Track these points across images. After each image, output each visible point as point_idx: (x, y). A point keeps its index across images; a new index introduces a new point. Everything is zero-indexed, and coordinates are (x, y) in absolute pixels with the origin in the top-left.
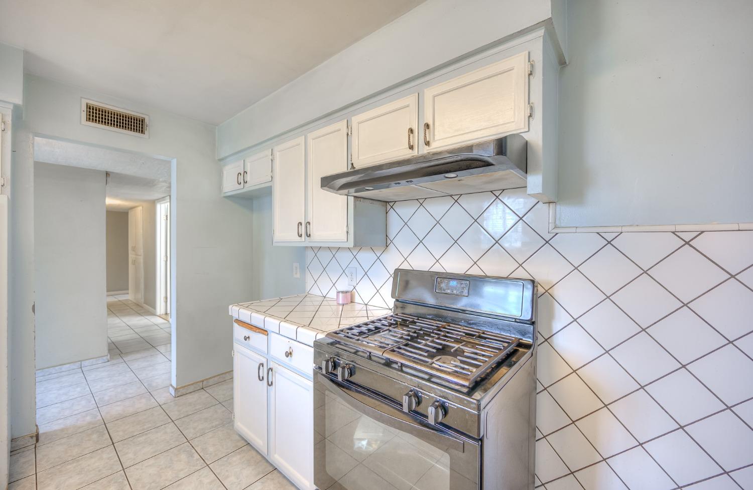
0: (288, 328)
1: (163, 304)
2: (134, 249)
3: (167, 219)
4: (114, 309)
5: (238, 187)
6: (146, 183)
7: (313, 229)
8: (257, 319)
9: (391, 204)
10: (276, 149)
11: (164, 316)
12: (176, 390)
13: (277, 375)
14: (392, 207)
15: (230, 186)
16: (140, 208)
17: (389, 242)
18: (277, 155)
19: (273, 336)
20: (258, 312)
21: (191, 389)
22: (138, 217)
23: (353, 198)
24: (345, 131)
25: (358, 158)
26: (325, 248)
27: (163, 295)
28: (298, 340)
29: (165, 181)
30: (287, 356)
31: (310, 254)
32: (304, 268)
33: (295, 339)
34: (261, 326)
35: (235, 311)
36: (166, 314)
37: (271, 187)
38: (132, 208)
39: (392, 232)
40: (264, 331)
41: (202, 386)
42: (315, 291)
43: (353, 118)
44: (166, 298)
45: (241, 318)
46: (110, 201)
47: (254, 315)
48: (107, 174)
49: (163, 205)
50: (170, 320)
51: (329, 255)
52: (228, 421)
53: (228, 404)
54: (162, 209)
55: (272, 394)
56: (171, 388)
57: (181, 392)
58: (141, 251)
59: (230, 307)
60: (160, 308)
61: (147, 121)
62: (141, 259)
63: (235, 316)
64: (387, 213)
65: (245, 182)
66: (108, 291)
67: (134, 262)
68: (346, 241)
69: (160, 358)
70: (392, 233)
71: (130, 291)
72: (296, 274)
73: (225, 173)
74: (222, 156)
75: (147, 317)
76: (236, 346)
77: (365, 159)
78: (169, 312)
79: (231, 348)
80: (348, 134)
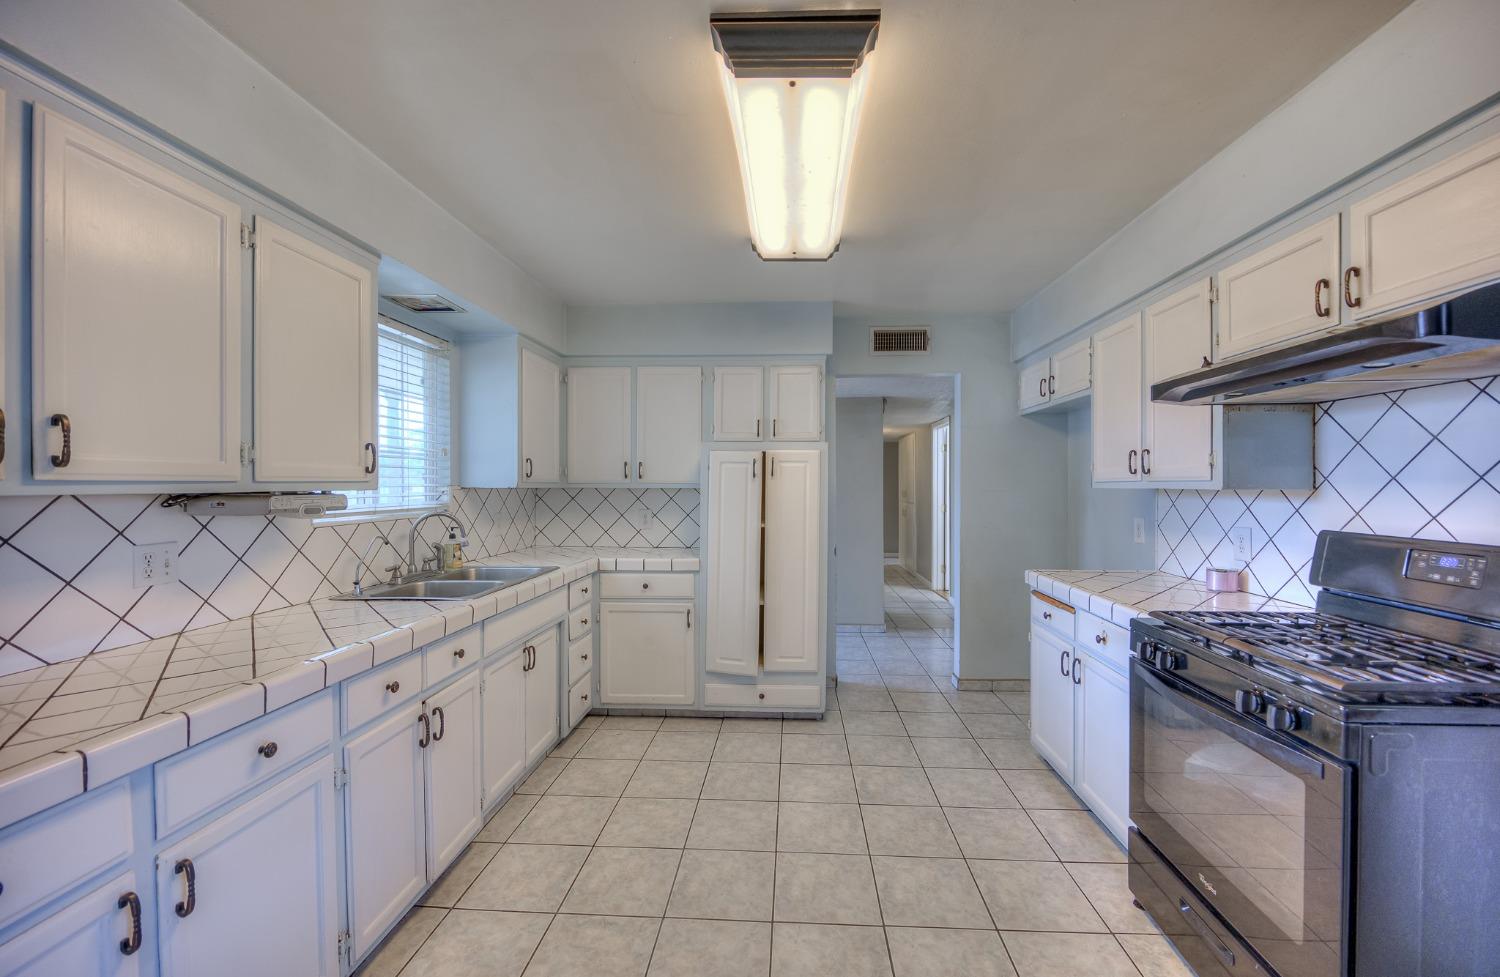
0: (1101, 605)
1: (941, 575)
2: (906, 494)
3: (945, 450)
4: (892, 576)
5: (1042, 400)
6: (921, 404)
7: (1152, 462)
8: (1059, 588)
9: (1325, 406)
10: (1096, 337)
11: (941, 593)
12: (959, 680)
13: (1087, 670)
14: (1326, 412)
15: (1031, 399)
16: (912, 436)
17: (1320, 479)
18: (1099, 345)
19: (1081, 614)
20: (1063, 581)
21: (978, 686)
22: (910, 449)
23: (1222, 407)
24: (1207, 296)
25: (1230, 338)
26: (1190, 491)
27: (941, 563)
28: (1114, 620)
29: (946, 399)
30: (1098, 642)
31: (1163, 502)
32: (1152, 526)
33: (1110, 619)
34: (1065, 600)
35: (1035, 579)
36: (944, 590)
37: (1089, 397)
38: (903, 436)
39: (1327, 460)
40: (1070, 608)
41: (992, 687)
42: (1172, 567)
43: (1221, 274)
44: (945, 566)
45: (1041, 589)
46: (887, 430)
47: (1057, 584)
48: (884, 400)
49: (940, 430)
50: (950, 599)
51: (1198, 504)
52: (1023, 736)
53: (1024, 716)
54: (939, 436)
55: (1080, 695)
56: (953, 678)
57: (965, 685)
58: (914, 498)
59: (1027, 572)
60: (937, 582)
61: (928, 333)
62: (914, 510)
63: (1033, 585)
64: (1315, 424)
65: (1052, 392)
66: (885, 551)
67: (905, 513)
68: (1209, 478)
69: (937, 643)
70: (1327, 462)
71: (900, 554)
72: (1139, 536)
73: (1023, 379)
74: (1020, 357)
75: (922, 591)
76: (1035, 628)
77: (1242, 340)
78: (948, 588)
79: (1028, 629)
80: (1212, 302)
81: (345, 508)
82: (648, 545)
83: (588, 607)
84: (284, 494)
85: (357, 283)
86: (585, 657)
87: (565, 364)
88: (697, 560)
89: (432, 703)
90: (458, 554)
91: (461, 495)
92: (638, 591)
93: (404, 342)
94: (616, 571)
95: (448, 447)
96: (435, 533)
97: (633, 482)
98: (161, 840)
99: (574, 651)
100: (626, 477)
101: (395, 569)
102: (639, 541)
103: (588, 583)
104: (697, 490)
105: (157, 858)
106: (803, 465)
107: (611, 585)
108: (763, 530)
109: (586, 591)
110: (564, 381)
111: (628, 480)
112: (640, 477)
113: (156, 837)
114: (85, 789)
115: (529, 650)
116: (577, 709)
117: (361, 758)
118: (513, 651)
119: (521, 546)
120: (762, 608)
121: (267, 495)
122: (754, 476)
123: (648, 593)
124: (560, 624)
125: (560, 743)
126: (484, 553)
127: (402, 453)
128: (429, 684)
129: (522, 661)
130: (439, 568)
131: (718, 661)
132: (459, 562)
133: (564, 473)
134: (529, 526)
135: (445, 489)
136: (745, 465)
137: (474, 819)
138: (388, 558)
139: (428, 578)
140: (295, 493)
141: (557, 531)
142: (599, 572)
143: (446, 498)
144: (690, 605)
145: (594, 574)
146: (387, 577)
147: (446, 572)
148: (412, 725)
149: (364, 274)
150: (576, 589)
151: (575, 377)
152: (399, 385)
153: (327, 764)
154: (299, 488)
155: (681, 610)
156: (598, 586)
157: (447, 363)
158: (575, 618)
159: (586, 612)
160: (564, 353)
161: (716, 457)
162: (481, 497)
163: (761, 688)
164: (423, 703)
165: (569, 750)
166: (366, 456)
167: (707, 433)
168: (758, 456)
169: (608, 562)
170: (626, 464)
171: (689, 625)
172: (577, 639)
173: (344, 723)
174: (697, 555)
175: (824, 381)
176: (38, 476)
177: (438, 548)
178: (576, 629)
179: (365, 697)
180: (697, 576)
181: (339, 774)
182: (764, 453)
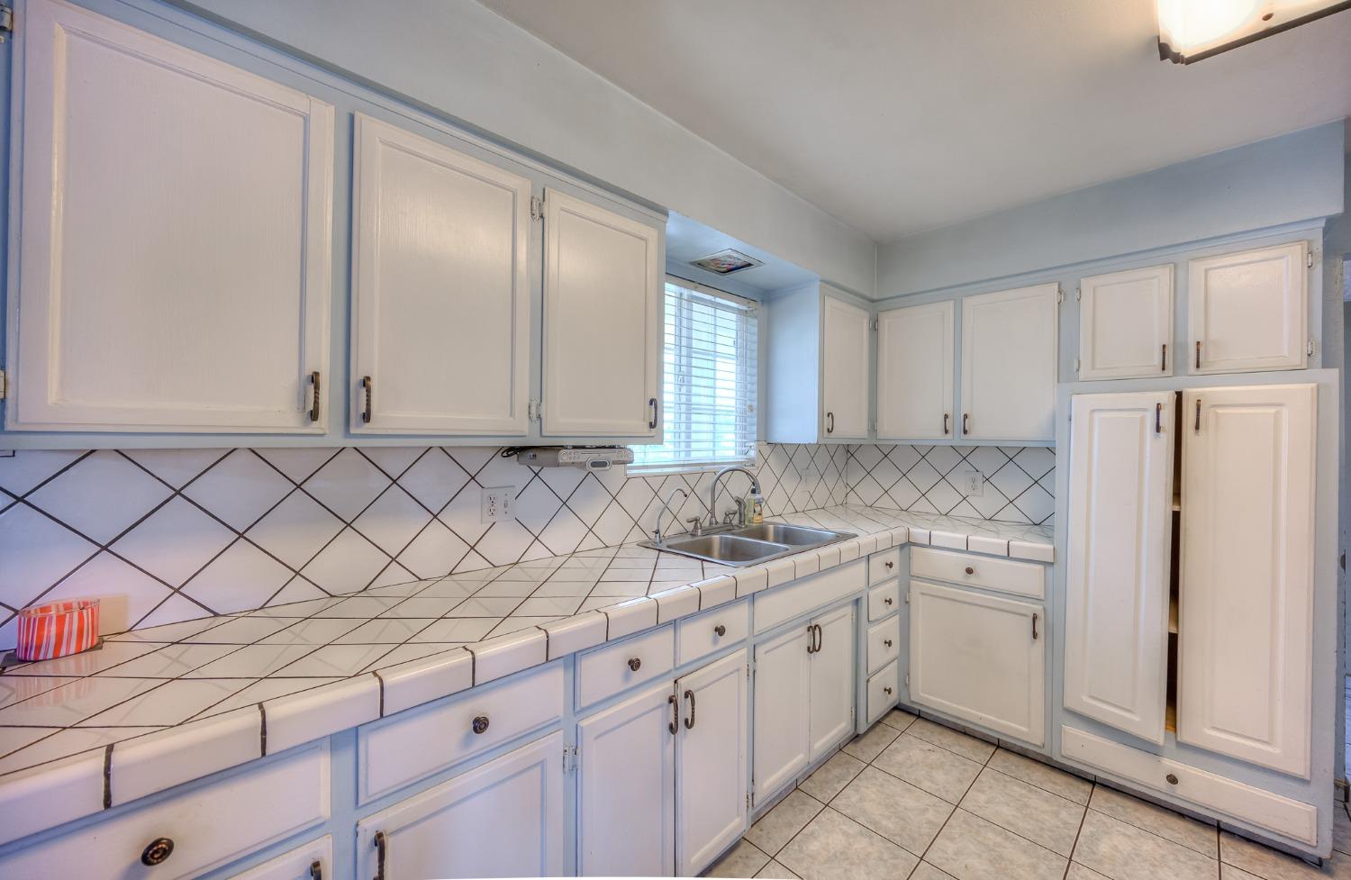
81: (631, 462)
82: (976, 515)
83: (895, 583)
84: (575, 447)
85: (644, 243)
86: (889, 643)
87: (875, 308)
88: (1051, 547)
89: (685, 684)
90: (758, 509)
91: (766, 450)
92: (960, 576)
93: (716, 306)
94: (930, 546)
95: (755, 404)
96: (740, 486)
97: (955, 438)
98: (362, 806)
99: (875, 634)
100: (946, 432)
101: (696, 520)
102: (964, 510)
103: (894, 556)
104: (1051, 450)
105: (357, 825)
106: (1272, 410)
107: (923, 561)
108: (1176, 516)
109: (890, 565)
110: (875, 327)
111: (949, 436)
112: (965, 432)
113: (357, 803)
114: (264, 754)
115: (814, 629)
116: (877, 705)
117: (597, 738)
118: (795, 627)
119: (831, 503)
120: (1173, 640)
121: (556, 448)
122: (1158, 429)
123: (972, 580)
124: (857, 601)
125: (856, 738)
126: (790, 509)
127: (715, 410)
128: (682, 663)
129: (805, 640)
130: (740, 522)
131: (1085, 699)
132: (759, 518)
133: (873, 429)
134: (840, 483)
135: (752, 444)
136: (1138, 415)
137: (737, 820)
138: (694, 509)
139: (729, 531)
140: (583, 447)
141: (868, 491)
142: (907, 545)
143: (752, 453)
144: (1038, 608)
145: (902, 546)
146: (690, 527)
147: (747, 526)
148: (661, 706)
149: (651, 234)
150: (877, 562)
151: (886, 321)
152: (710, 347)
153: (554, 743)
154: (587, 443)
155: (1023, 611)
156: (907, 561)
157: (756, 321)
158: (877, 595)
159: (891, 589)
160: (875, 297)
161: (1082, 404)
162: (788, 454)
163: (1171, 764)
164: (676, 682)
165: (866, 750)
166: (650, 412)
167: (1067, 369)
168: (1168, 399)
169: (919, 533)
170: (946, 416)
171: (1035, 635)
172: (878, 621)
173: (577, 699)
174: (1050, 538)
175: (1319, 268)
176: (353, 431)
177: (739, 502)
178: (878, 609)
179: (603, 671)
180: (1050, 570)
181: (570, 753)
182: (1179, 395)
